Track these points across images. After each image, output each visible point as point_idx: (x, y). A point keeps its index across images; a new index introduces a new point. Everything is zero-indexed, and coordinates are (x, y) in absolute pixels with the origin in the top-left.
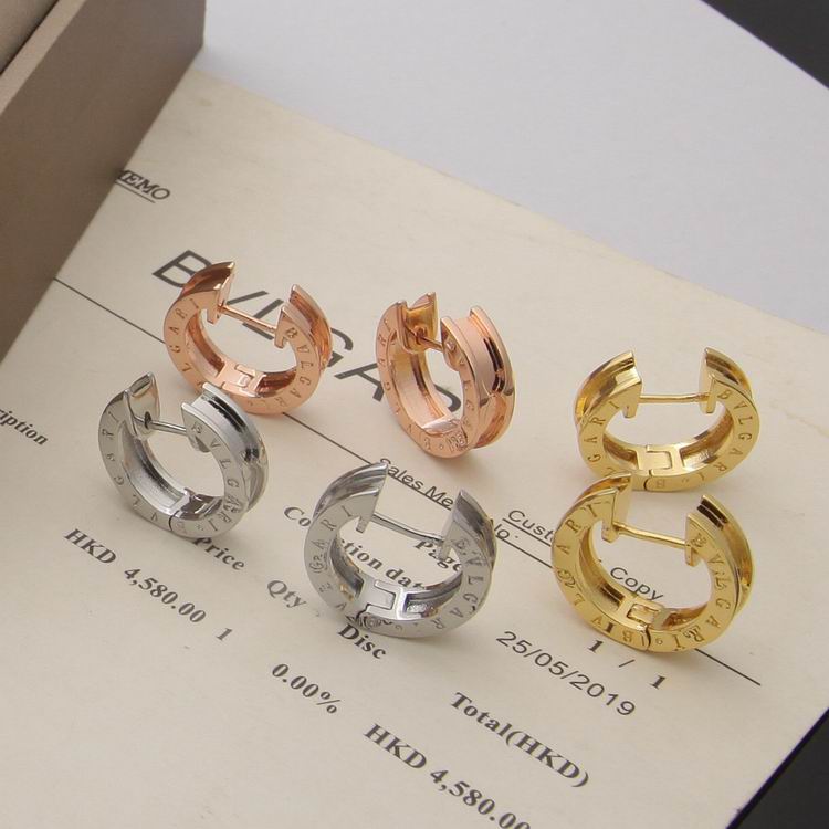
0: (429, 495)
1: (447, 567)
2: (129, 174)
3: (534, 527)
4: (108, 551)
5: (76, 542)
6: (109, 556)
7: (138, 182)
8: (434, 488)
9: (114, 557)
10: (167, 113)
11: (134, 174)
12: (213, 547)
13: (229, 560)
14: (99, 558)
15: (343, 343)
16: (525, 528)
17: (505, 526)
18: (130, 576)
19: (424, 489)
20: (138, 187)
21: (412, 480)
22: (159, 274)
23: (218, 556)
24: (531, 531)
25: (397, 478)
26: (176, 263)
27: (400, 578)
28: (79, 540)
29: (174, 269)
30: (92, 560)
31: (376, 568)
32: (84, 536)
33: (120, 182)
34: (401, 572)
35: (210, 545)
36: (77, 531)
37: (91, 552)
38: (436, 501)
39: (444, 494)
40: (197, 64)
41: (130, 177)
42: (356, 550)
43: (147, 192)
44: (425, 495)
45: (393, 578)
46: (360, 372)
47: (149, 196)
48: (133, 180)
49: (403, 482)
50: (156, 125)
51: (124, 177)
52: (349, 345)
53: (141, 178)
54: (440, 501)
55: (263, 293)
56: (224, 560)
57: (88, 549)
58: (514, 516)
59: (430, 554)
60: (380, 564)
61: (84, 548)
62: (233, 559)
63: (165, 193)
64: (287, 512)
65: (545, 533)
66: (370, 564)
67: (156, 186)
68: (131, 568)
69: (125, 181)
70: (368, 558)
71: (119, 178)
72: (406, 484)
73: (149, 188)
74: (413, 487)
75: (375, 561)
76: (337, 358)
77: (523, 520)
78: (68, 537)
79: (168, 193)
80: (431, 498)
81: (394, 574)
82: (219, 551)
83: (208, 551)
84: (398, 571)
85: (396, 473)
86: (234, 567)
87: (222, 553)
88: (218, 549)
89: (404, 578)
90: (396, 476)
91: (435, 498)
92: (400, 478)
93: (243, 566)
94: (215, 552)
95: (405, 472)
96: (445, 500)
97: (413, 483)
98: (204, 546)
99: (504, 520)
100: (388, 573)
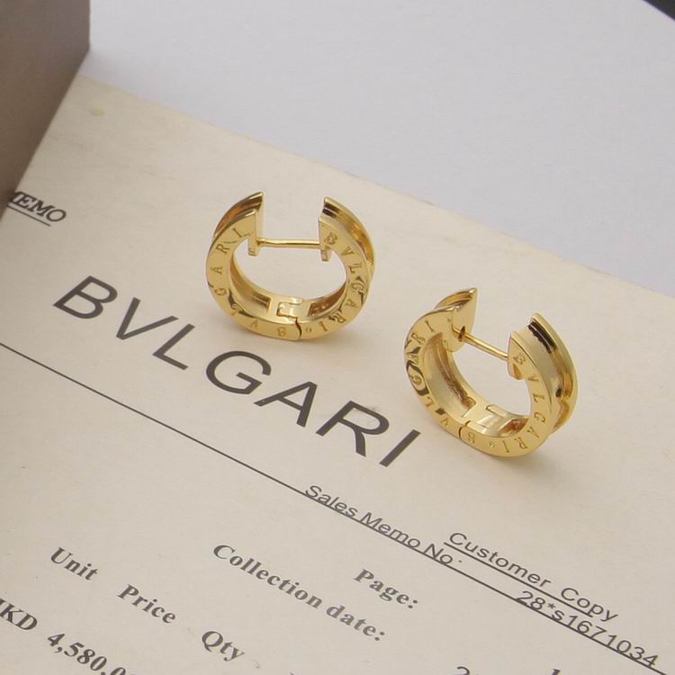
0: (365, 521)
1: (390, 599)
2: (21, 196)
3: (478, 550)
4: (28, 617)
6: (29, 622)
7: (31, 204)
8: (369, 514)
9: (35, 622)
10: (57, 126)
11: (26, 196)
12: (141, 599)
13: (158, 612)
14: (19, 625)
15: (261, 368)
16: (468, 551)
17: (448, 551)
18: (54, 643)
19: (358, 516)
20: (31, 210)
21: (346, 507)
22: (60, 304)
23: (146, 609)
24: (475, 554)
25: (329, 506)
26: (77, 291)
27: (342, 615)
29: (76, 298)
30: (12, 627)
31: (316, 606)
32: (2, 601)
33: (11, 205)
34: (342, 608)
35: (136, 597)
37: (10, 619)
38: (373, 528)
39: (380, 520)
40: (85, 70)
41: (22, 200)
42: (293, 588)
43: (41, 215)
44: (361, 522)
45: (335, 616)
46: (280, 397)
47: (44, 218)
48: (25, 202)
49: (336, 509)
51: (15, 200)
52: (267, 369)
53: (34, 199)
54: (377, 528)
55: (172, 319)
56: (154, 613)
57: (6, 615)
58: (456, 539)
59: (372, 586)
60: (320, 601)
61: (2, 614)
62: (163, 611)
63: (61, 214)
64: (216, 551)
65: (489, 556)
66: (309, 602)
67: (51, 207)
68: (55, 633)
69: (17, 203)
70: (305, 596)
71: (11, 201)
72: (339, 511)
73: (44, 210)
74: (347, 515)
75: (314, 598)
76: (255, 384)
77: (465, 542)
79: (64, 215)
80: (367, 525)
81: (335, 612)
82: (148, 603)
83: (136, 604)
84: (339, 607)
85: (328, 500)
86: (165, 619)
87: (151, 605)
88: (146, 601)
89: (346, 616)
90: (328, 504)
91: (371, 525)
92: (333, 506)
93: (173, 618)
94: (143, 605)
95: (337, 499)
96: (382, 526)
97: (347, 510)
98: (130, 599)
99: (446, 544)
100: (329, 612)
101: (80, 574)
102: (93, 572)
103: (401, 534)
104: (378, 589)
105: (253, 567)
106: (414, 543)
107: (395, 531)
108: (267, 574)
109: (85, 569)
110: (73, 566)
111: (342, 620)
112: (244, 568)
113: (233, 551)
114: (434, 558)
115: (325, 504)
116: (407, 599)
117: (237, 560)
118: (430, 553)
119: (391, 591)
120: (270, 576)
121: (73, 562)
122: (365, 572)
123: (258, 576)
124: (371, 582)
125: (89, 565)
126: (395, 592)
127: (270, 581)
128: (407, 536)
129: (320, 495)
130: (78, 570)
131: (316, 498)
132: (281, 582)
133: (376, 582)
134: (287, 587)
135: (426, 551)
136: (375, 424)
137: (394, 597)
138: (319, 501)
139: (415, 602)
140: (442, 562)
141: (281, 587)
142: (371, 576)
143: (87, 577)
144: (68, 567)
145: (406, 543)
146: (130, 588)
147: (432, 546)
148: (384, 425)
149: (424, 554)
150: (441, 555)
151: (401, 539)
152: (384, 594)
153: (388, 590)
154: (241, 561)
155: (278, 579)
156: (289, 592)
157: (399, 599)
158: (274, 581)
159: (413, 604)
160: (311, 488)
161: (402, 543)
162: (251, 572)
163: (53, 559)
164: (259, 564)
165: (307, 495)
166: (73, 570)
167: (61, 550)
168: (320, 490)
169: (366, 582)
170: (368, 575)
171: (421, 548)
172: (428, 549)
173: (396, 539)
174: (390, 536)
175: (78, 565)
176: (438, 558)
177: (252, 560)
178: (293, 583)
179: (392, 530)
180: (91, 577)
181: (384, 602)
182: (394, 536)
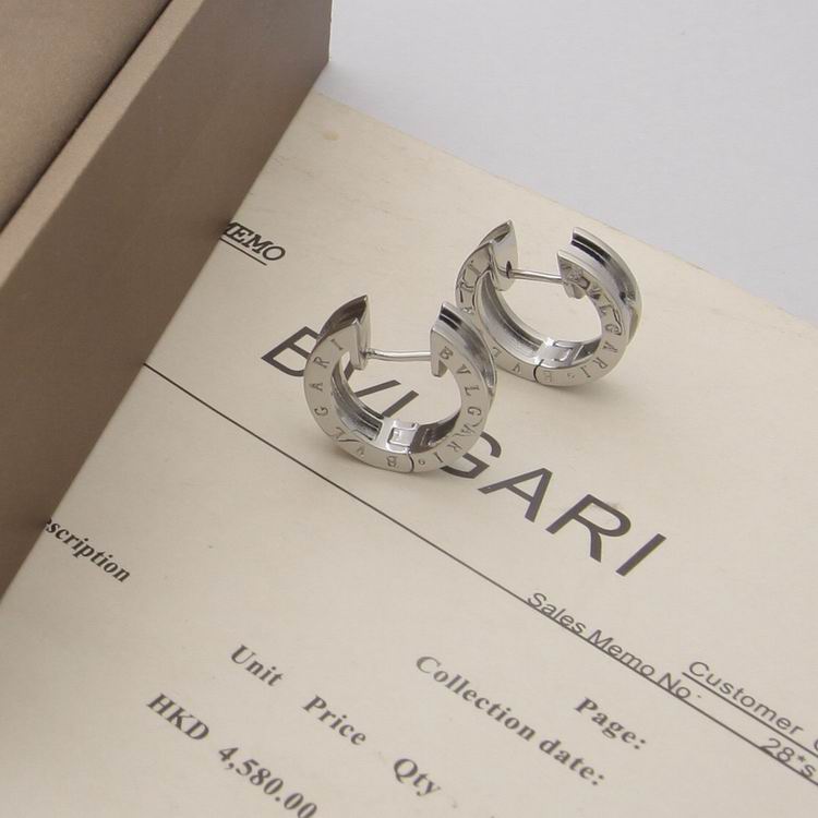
0: (593, 640)
1: (614, 735)
2: (237, 228)
3: (720, 685)
4: (199, 724)
5: (160, 712)
6: (200, 730)
7: (247, 238)
8: (599, 632)
9: (206, 731)
10: (282, 149)
11: (242, 228)
12: (328, 714)
13: (347, 731)
14: (189, 733)
15: (488, 447)
16: (709, 685)
17: (686, 683)
18: (226, 757)
19: (586, 633)
20: (246, 245)
21: (572, 622)
22: (269, 358)
23: (334, 726)
24: (716, 689)
25: (554, 619)
26: (290, 343)
27: (556, 752)
28: (165, 708)
29: (288, 351)
30: (180, 734)
31: (528, 738)
32: (171, 704)
33: (225, 237)
34: (558, 743)
35: (323, 711)
36: (162, 697)
37: (179, 725)
38: (601, 649)
39: (611, 639)
40: (321, 85)
41: (238, 232)
42: (503, 714)
43: (257, 251)
44: (588, 640)
45: (549, 751)
46: (509, 484)
47: (260, 256)
48: (241, 235)
49: (561, 623)
50: (271, 164)
51: (229, 233)
52: (496, 450)
53: (251, 233)
54: (606, 649)
55: (394, 383)
56: (342, 732)
57: (175, 720)
58: (697, 669)
59: (594, 719)
60: (533, 733)
61: (170, 719)
62: (352, 729)
63: (279, 252)
64: (420, 663)
65: (733, 692)
66: (521, 733)
68: (227, 746)
69: (231, 236)
70: (517, 725)
71: (225, 233)
72: (565, 626)
73: (261, 246)
74: (573, 631)
75: (526, 728)
76: (481, 467)
77: (707, 674)
78: (152, 705)
79: (283, 252)
80: (595, 644)
81: (549, 747)
82: (336, 719)
83: (322, 718)
84: (554, 742)
85: (553, 611)
86: (353, 740)
87: (339, 721)
88: (334, 716)
89: (562, 752)
90: (553, 616)
91: (600, 645)
92: (558, 619)
93: (363, 739)
94: (330, 720)
95: (564, 610)
96: (612, 647)
97: (574, 625)
98: (316, 712)
99: (684, 674)
100: (542, 746)
101: (263, 678)
102: (278, 677)
103: (633, 658)
104: (601, 723)
105: (460, 686)
106: (647, 671)
107: (627, 654)
108: (475, 695)
109: (269, 672)
110: (255, 668)
111: (557, 757)
112: (449, 686)
113: (439, 664)
114: (669, 690)
115: (548, 615)
116: (634, 737)
117: (443, 675)
118: (665, 684)
119: (616, 727)
120: (477, 698)
121: (256, 663)
122: (588, 701)
123: (465, 696)
124: (594, 714)
125: (274, 668)
126: (620, 728)
127: (477, 704)
128: (640, 662)
129: (544, 604)
130: (261, 673)
131: (540, 608)
132: (490, 706)
133: (599, 714)
134: (497, 713)
135: (661, 680)
136: (615, 524)
137: (619, 734)
138: (542, 612)
139: (643, 742)
140: (678, 696)
141: (490, 712)
142: (595, 707)
143: (271, 683)
144: (249, 669)
145: (638, 669)
146: (318, 699)
147: (668, 675)
148: (625, 524)
149: (658, 684)
150: (678, 686)
151: (633, 664)
152: (607, 730)
153: (612, 724)
154: (446, 677)
155: (487, 702)
156: (499, 718)
157: (624, 737)
158: (482, 704)
159: (640, 744)
160: (535, 596)
161: (634, 669)
162: (457, 691)
163: (234, 657)
164: (466, 683)
165: (529, 603)
166: (255, 673)
167: (243, 648)
168: (545, 599)
169: (587, 713)
170: (591, 705)
171: (656, 677)
172: (664, 678)
173: (627, 665)
174: (620, 660)
175: (261, 667)
176: (674, 691)
177: (458, 678)
178: (503, 708)
179: (623, 653)
180: (274, 683)
181: (606, 739)
182: (626, 660)
